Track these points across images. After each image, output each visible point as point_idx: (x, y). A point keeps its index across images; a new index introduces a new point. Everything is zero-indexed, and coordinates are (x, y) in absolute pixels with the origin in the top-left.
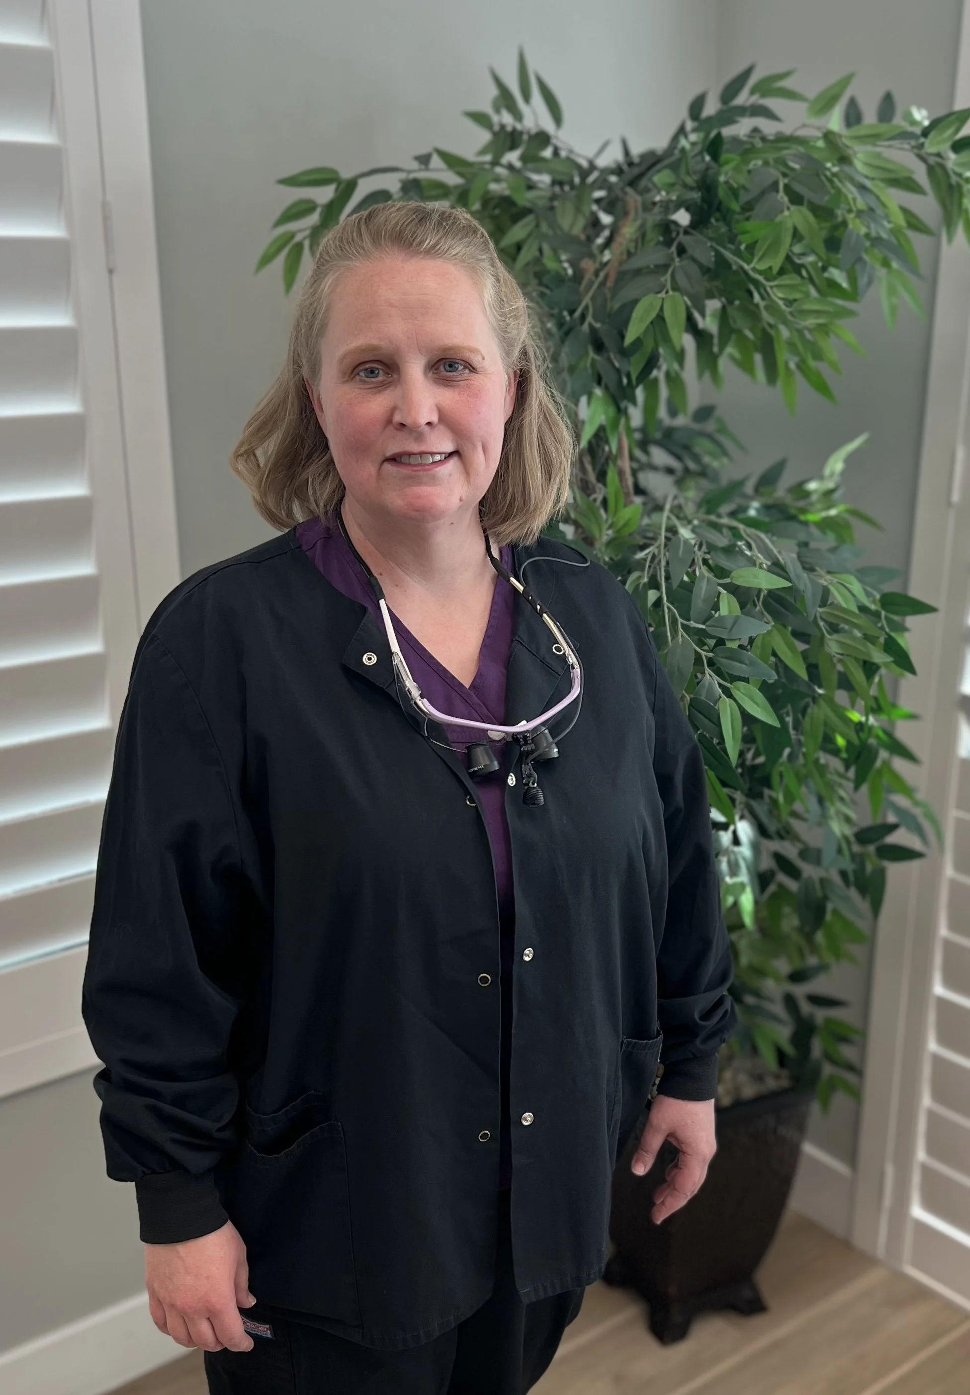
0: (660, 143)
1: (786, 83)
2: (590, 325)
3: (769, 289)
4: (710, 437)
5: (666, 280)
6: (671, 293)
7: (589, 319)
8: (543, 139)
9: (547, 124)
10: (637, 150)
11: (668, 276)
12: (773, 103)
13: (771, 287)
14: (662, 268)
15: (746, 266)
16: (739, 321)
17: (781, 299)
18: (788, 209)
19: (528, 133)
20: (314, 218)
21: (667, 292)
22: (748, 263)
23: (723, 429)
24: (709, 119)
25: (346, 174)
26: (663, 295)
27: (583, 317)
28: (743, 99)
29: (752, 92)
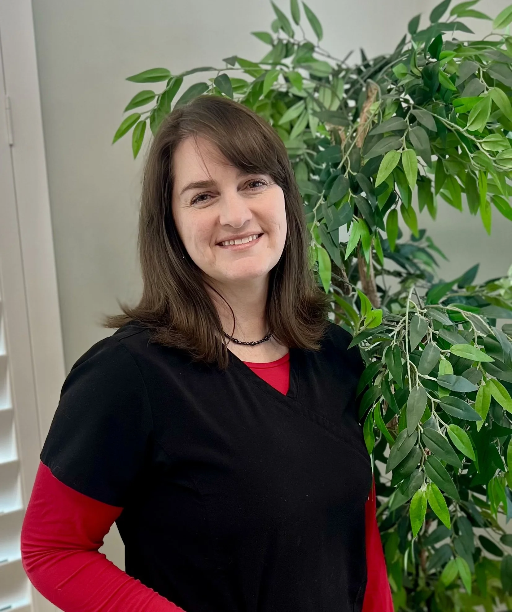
0: (389, 51)
1: (474, 7)
2: (349, 173)
3: (478, 145)
4: (423, 250)
5: (403, 141)
6: (406, 149)
7: (349, 169)
8: (310, 47)
9: (312, 38)
10: (371, 56)
11: (404, 137)
12: (466, 21)
13: (480, 143)
14: (400, 132)
15: (461, 130)
16: (450, 168)
17: (487, 151)
18: (487, 89)
19: (298, 45)
20: (153, 104)
21: (403, 149)
22: (463, 127)
23: (431, 246)
24: (423, 32)
25: (175, 72)
26: (401, 151)
27: (344, 169)
28: (445, 18)
29: (452, 14)
